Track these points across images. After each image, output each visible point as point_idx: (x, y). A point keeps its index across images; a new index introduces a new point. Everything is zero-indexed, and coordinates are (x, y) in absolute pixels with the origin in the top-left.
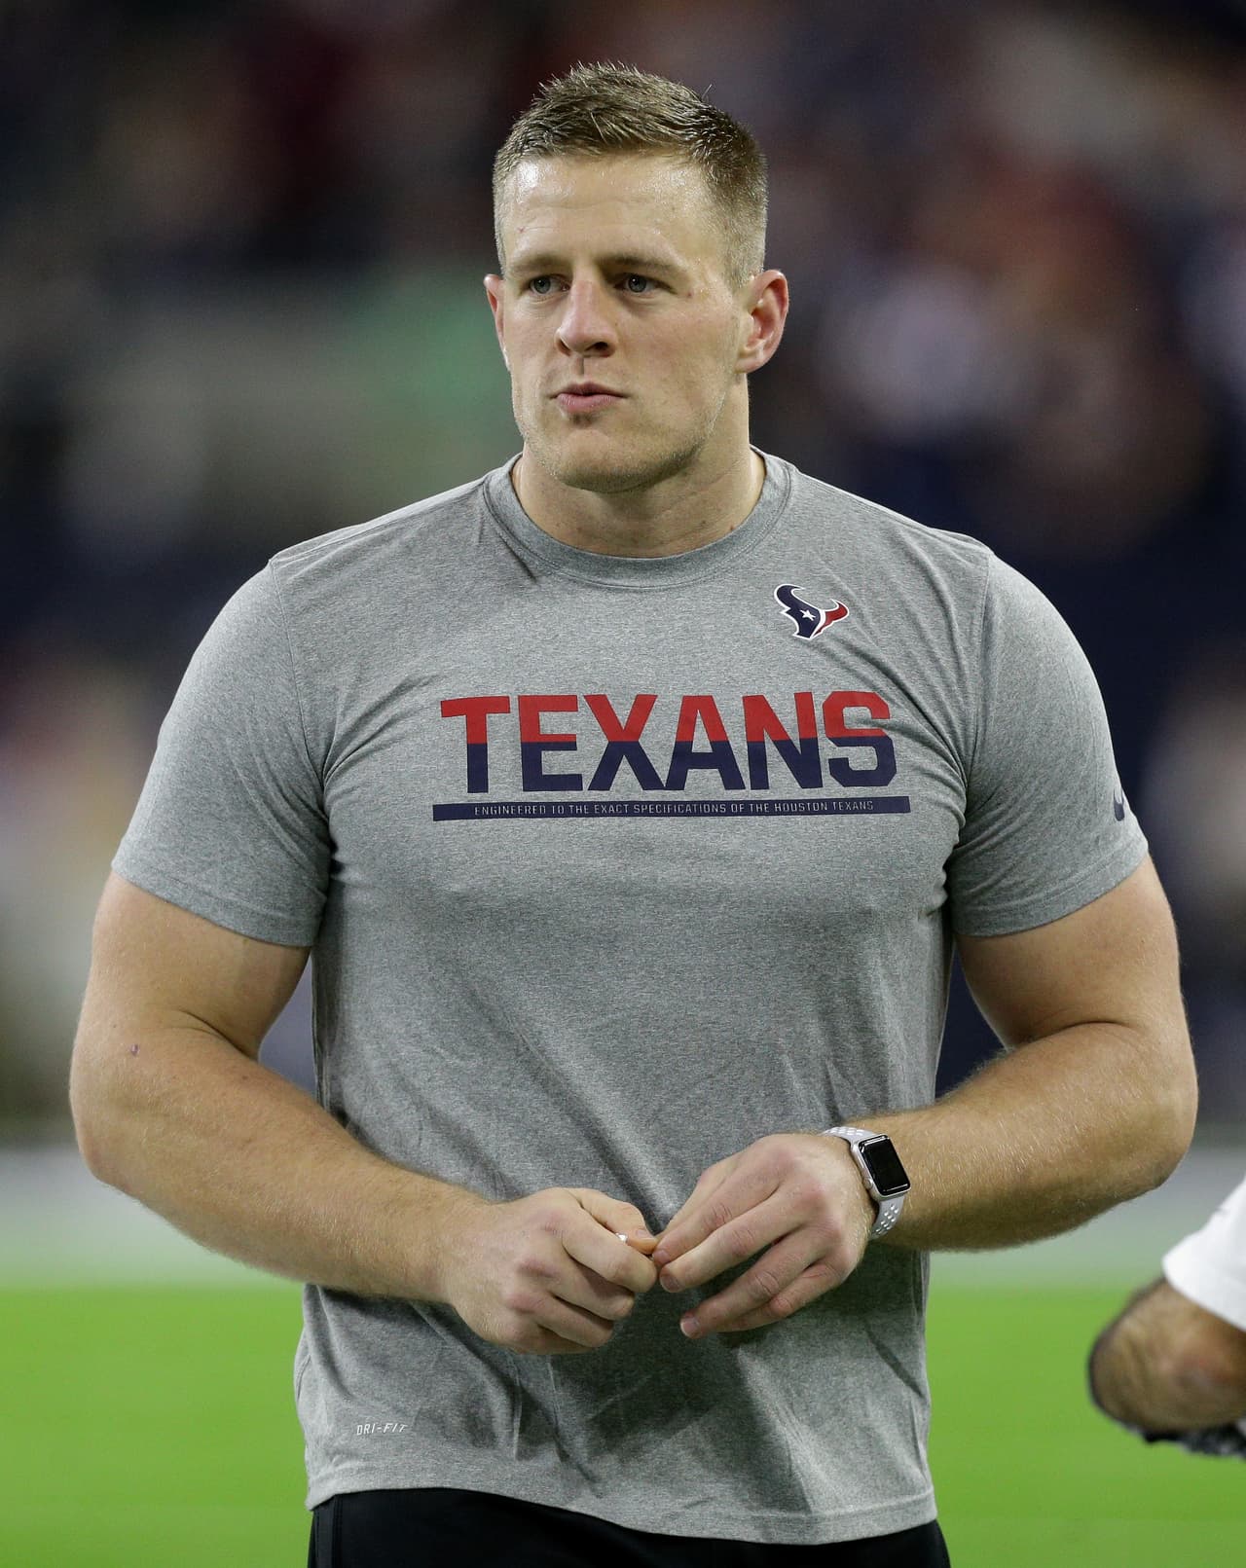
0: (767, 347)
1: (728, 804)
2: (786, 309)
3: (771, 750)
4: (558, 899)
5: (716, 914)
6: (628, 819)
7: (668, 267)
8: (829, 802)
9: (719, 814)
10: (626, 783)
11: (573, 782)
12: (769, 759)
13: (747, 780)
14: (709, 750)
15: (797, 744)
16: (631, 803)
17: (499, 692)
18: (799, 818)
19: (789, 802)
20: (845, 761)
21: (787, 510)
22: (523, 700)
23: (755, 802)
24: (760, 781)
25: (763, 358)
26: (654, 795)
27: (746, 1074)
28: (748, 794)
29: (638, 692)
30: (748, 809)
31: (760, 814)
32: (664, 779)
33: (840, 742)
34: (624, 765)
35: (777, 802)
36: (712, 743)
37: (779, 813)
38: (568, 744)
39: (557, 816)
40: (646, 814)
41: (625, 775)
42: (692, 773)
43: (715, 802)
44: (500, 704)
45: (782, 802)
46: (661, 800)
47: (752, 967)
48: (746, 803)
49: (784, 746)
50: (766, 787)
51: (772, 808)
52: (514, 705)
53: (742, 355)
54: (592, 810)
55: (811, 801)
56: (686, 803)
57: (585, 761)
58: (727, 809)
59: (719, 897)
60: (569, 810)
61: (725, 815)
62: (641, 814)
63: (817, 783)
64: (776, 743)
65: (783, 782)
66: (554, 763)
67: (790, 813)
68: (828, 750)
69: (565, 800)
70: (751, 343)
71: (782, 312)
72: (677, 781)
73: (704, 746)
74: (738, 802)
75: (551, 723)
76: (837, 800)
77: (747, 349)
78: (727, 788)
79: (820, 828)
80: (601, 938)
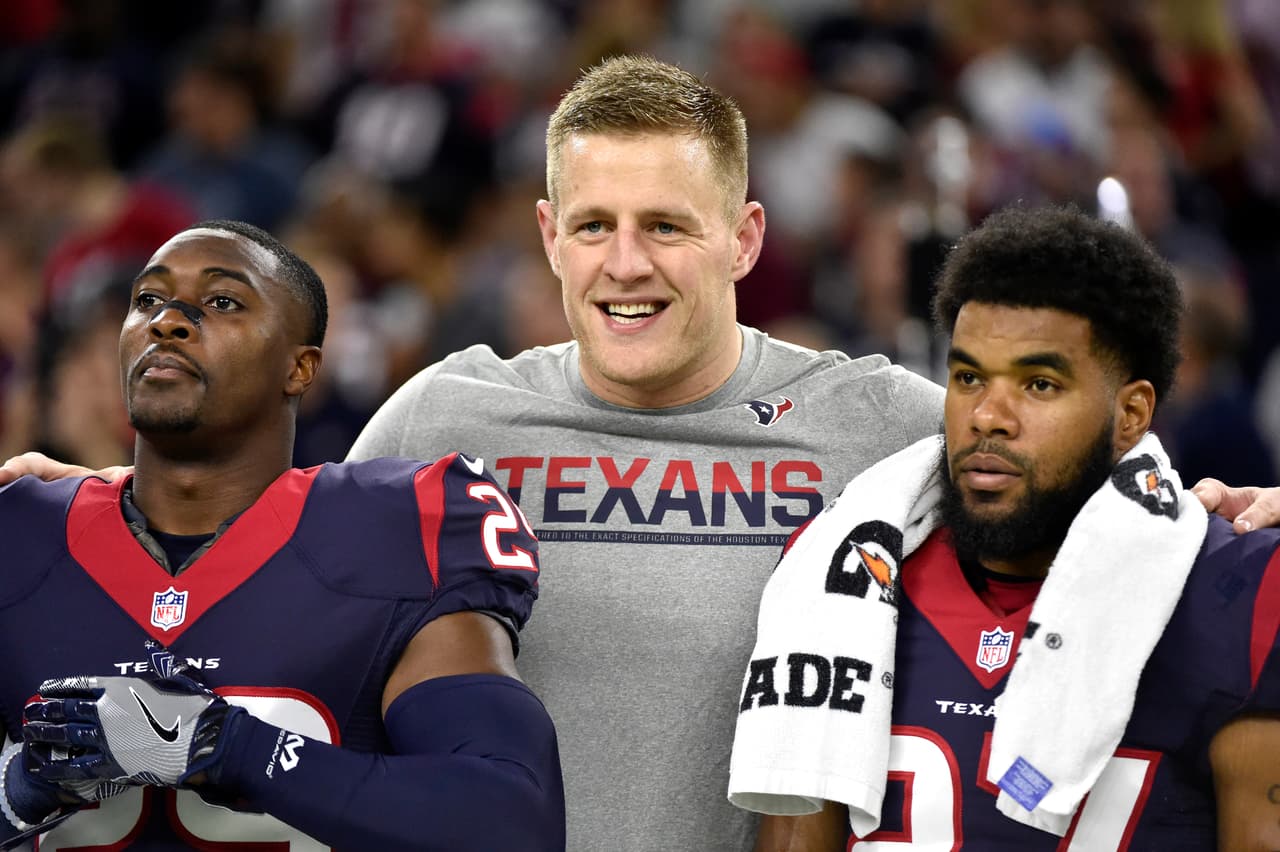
0: (750, 259)
1: (692, 536)
2: (763, 229)
3: (730, 499)
4: (556, 599)
5: (673, 614)
6: (616, 544)
7: (688, 218)
8: (768, 536)
9: (685, 543)
10: (619, 519)
11: (580, 516)
12: (727, 505)
13: (708, 519)
14: (683, 496)
15: (749, 495)
16: (621, 533)
17: (538, 454)
18: (744, 547)
19: (738, 535)
20: (784, 508)
21: (758, 368)
22: (553, 460)
23: (712, 536)
24: (718, 520)
25: (747, 269)
26: (638, 528)
27: (691, 731)
28: (709, 529)
29: (637, 457)
30: (707, 540)
31: (715, 544)
32: (647, 517)
33: (782, 495)
34: (619, 505)
35: (729, 535)
36: (686, 492)
37: (729, 544)
38: (579, 489)
39: (565, 540)
40: (631, 541)
41: (619, 511)
42: (668, 513)
43: (682, 535)
44: (536, 463)
45: (732, 535)
46: (643, 531)
47: (699, 653)
48: (705, 536)
49: (740, 497)
50: (722, 524)
51: (725, 540)
52: (546, 464)
53: (734, 269)
54: (590, 537)
55: (754, 536)
56: (661, 534)
57: (590, 501)
58: (692, 540)
59: (676, 602)
60: (573, 536)
61: (689, 544)
62: (627, 541)
63: (762, 524)
64: (735, 495)
65: (735, 521)
66: (567, 502)
67: (738, 544)
68: (772, 500)
69: (572, 529)
70: (739, 259)
71: (760, 231)
72: (656, 518)
73: (680, 494)
74: (700, 535)
75: (568, 475)
76: (774, 536)
77: (737, 264)
78: (694, 524)
79: (758, 555)
80: (586, 628)
